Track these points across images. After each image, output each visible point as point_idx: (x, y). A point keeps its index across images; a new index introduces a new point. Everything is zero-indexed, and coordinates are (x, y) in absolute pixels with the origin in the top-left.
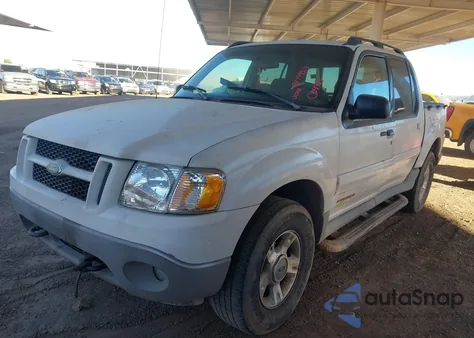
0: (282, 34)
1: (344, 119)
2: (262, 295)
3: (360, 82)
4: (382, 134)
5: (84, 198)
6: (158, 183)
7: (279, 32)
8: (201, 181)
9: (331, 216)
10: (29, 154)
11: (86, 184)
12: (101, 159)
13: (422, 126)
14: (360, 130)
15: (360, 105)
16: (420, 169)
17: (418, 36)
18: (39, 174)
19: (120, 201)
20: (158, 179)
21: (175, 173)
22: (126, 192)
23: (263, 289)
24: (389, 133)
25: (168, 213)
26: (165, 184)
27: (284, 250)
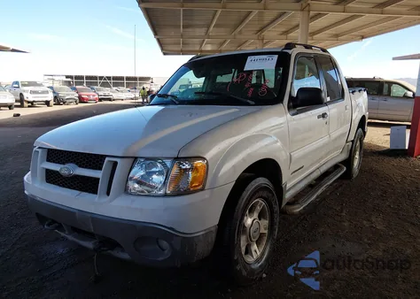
0: (225, 42)
1: (289, 108)
2: (243, 253)
3: (298, 78)
4: (319, 117)
5: (95, 192)
6: (154, 173)
7: (222, 40)
8: (188, 167)
9: (288, 186)
10: (41, 163)
11: (97, 180)
12: (107, 159)
13: (349, 107)
14: (302, 115)
15: (300, 96)
16: (353, 141)
17: (337, 36)
18: (52, 177)
19: (126, 190)
20: (154, 170)
21: (168, 163)
22: (130, 183)
23: (243, 249)
24: (324, 116)
25: (165, 195)
26: (160, 173)
27: (256, 215)
